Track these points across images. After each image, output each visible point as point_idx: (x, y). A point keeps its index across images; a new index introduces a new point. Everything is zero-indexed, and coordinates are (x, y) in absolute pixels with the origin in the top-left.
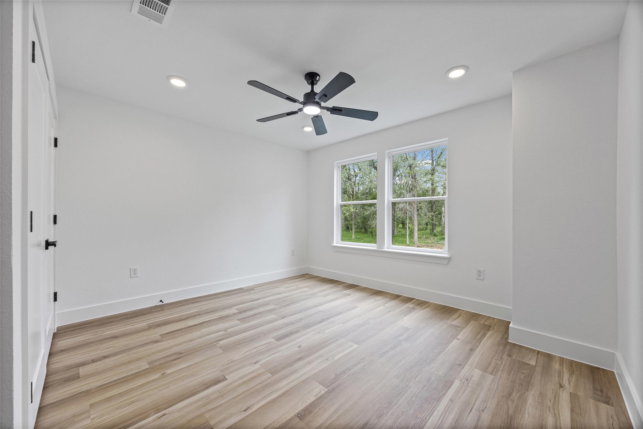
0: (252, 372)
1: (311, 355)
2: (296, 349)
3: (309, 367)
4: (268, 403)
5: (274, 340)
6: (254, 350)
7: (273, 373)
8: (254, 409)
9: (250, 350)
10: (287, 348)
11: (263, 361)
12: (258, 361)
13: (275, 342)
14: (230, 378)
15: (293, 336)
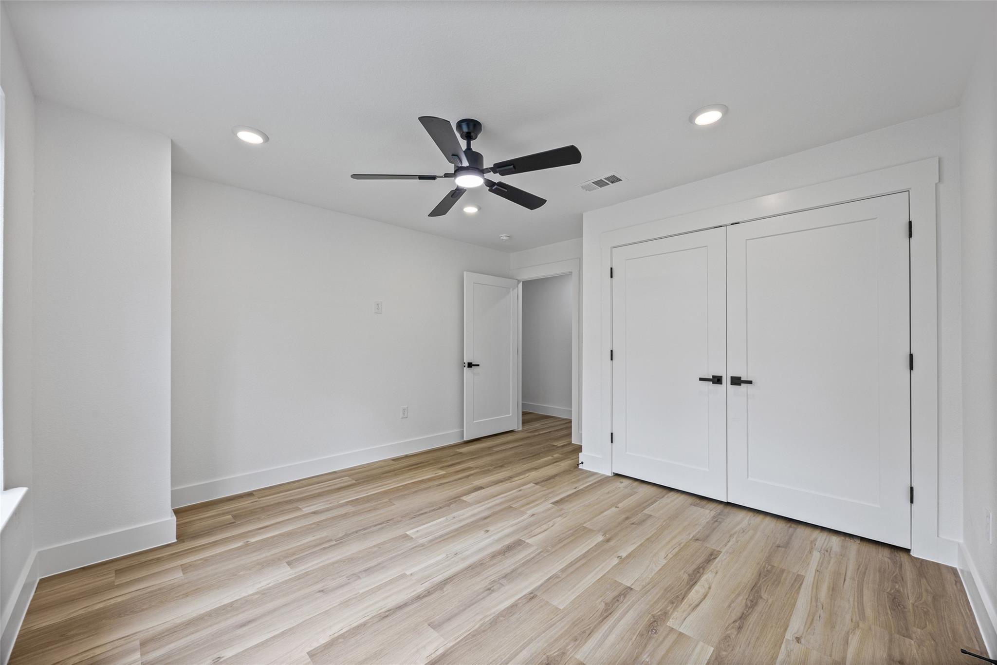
0: (533, 507)
1: (472, 522)
2: (491, 528)
3: (475, 511)
4: (506, 493)
5: (527, 541)
6: (545, 527)
7: (510, 507)
8: (516, 490)
9: (550, 528)
10: (503, 530)
11: (526, 516)
12: (532, 516)
13: (524, 537)
14: (548, 505)
15: (498, 547)
